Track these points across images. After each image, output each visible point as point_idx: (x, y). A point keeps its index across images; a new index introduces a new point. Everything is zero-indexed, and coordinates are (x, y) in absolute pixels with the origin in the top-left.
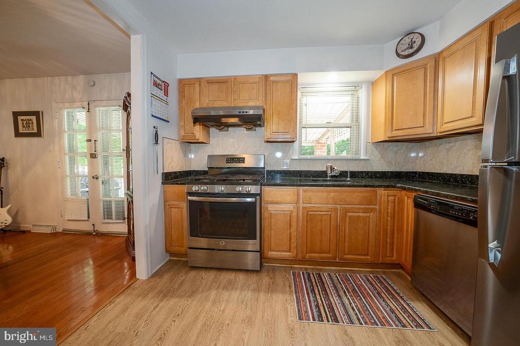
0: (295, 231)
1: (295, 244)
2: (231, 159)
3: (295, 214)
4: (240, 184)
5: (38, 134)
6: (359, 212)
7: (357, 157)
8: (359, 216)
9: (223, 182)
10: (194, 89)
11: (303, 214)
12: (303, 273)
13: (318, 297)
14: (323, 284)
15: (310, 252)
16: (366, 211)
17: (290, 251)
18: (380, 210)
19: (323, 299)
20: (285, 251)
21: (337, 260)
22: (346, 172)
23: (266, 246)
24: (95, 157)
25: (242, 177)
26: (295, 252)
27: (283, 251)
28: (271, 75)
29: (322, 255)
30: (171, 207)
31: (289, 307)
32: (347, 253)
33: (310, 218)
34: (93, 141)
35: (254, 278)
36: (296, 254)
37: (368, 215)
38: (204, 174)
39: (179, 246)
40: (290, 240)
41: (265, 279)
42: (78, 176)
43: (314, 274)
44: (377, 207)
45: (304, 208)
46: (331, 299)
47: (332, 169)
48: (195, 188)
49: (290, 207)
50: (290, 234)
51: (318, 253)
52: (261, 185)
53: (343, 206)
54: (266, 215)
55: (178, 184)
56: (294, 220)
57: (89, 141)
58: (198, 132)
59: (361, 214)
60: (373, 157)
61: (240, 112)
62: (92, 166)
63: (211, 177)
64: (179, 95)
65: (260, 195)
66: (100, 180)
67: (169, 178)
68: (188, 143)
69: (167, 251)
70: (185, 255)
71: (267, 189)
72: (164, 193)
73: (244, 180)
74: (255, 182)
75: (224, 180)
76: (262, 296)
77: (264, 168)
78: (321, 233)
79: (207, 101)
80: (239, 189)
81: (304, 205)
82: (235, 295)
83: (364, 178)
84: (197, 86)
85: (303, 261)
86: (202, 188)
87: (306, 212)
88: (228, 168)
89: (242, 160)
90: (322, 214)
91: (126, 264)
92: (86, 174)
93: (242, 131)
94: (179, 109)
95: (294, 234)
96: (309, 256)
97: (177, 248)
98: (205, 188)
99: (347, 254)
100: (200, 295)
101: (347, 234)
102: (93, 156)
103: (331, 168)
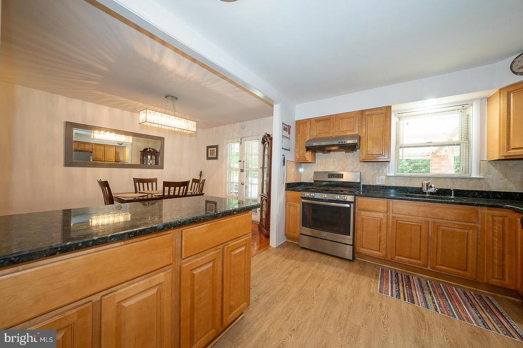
0: (384, 235)
1: (384, 246)
2: (331, 175)
3: (384, 221)
4: (339, 194)
5: (216, 158)
6: (454, 228)
7: (467, 175)
8: (454, 231)
9: (326, 191)
10: (306, 127)
11: (392, 222)
12: (391, 272)
13: (401, 287)
14: (410, 282)
15: (399, 255)
16: (464, 227)
17: (379, 251)
18: (483, 229)
19: (405, 289)
20: (376, 251)
21: (429, 268)
22: (450, 190)
23: (358, 243)
24: (243, 171)
25: (340, 189)
26: (385, 253)
27: (374, 250)
28: (366, 110)
29: (411, 260)
30: (290, 206)
31: (373, 285)
32: (440, 263)
33: (399, 226)
34: (242, 161)
35: (347, 264)
36: (386, 254)
37: (466, 231)
38: (310, 185)
39: (294, 233)
40: (380, 242)
41: (356, 266)
42: (233, 183)
43: (403, 274)
44: (479, 226)
45: (393, 217)
46: (414, 292)
47: (429, 186)
48: (307, 194)
49: (381, 215)
50: (380, 237)
51: (408, 258)
52: (355, 195)
53: (434, 220)
54: (358, 219)
55: (295, 191)
56: (384, 226)
57: (240, 161)
58: (308, 156)
59: (456, 229)
60: (490, 176)
61: (340, 142)
62: (241, 177)
63: (317, 187)
64: (296, 131)
65: (354, 202)
66: (245, 185)
67: (290, 187)
68: (300, 162)
69: (286, 235)
70: (298, 239)
71: (359, 199)
72: (286, 196)
73: (342, 191)
74: (350, 193)
75: (327, 190)
76: (352, 274)
77: (360, 183)
78: (411, 241)
79: (315, 134)
80: (338, 197)
81: (394, 215)
82: (332, 269)
83: (475, 197)
84: (308, 124)
85: (392, 262)
86: (312, 195)
87: (395, 221)
88: (330, 181)
89: (341, 176)
90: (411, 224)
91: (256, 244)
92: (238, 182)
93: (342, 154)
94: (296, 140)
95: (383, 238)
96: (398, 259)
97: (292, 234)
98: (314, 195)
99: (439, 265)
100: (308, 263)
101: (440, 246)
102: (242, 171)
103: (427, 186)
